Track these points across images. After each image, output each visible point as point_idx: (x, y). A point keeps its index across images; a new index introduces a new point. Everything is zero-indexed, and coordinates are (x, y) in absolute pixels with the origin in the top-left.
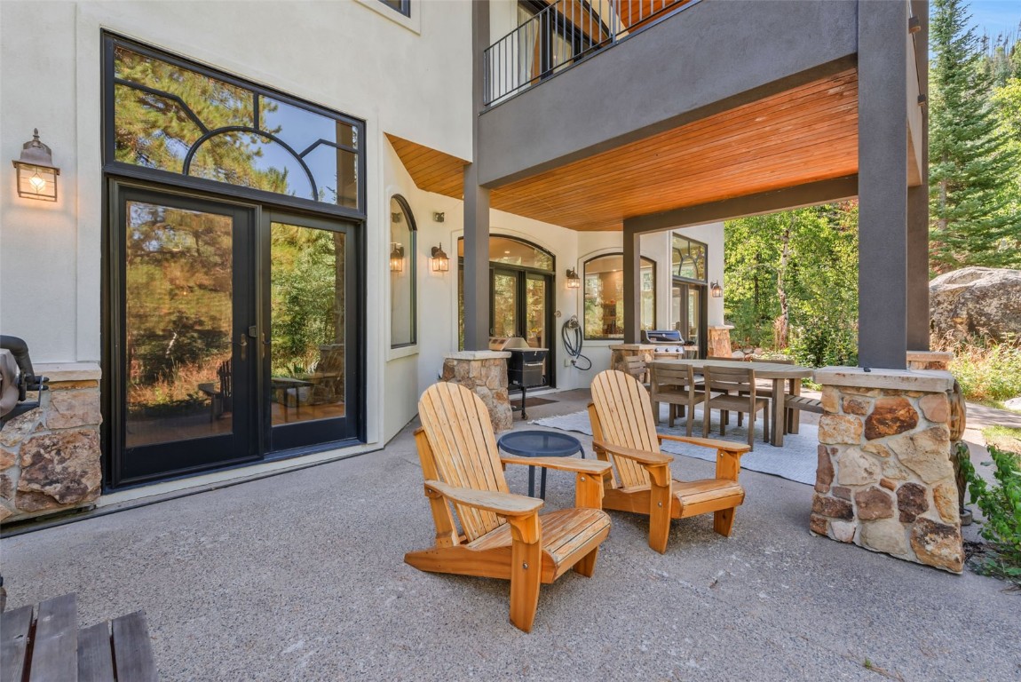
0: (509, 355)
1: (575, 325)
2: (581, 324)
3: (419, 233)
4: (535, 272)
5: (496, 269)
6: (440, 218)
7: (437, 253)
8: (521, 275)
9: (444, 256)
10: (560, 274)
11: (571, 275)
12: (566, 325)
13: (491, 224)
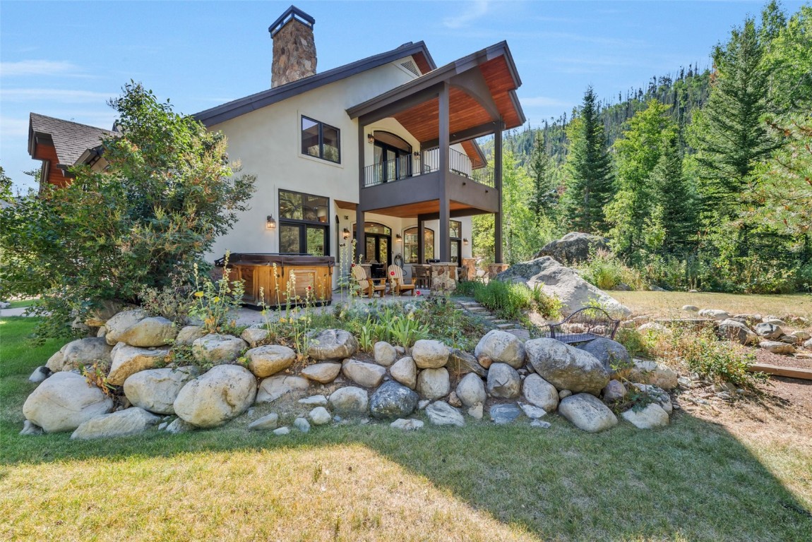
0: (371, 265)
1: (400, 257)
2: (403, 256)
3: (340, 224)
4: (383, 236)
5: (368, 235)
6: (347, 218)
7: (346, 230)
8: (378, 237)
9: (348, 232)
10: (393, 236)
11: (398, 236)
12: (396, 257)
13: (365, 218)
